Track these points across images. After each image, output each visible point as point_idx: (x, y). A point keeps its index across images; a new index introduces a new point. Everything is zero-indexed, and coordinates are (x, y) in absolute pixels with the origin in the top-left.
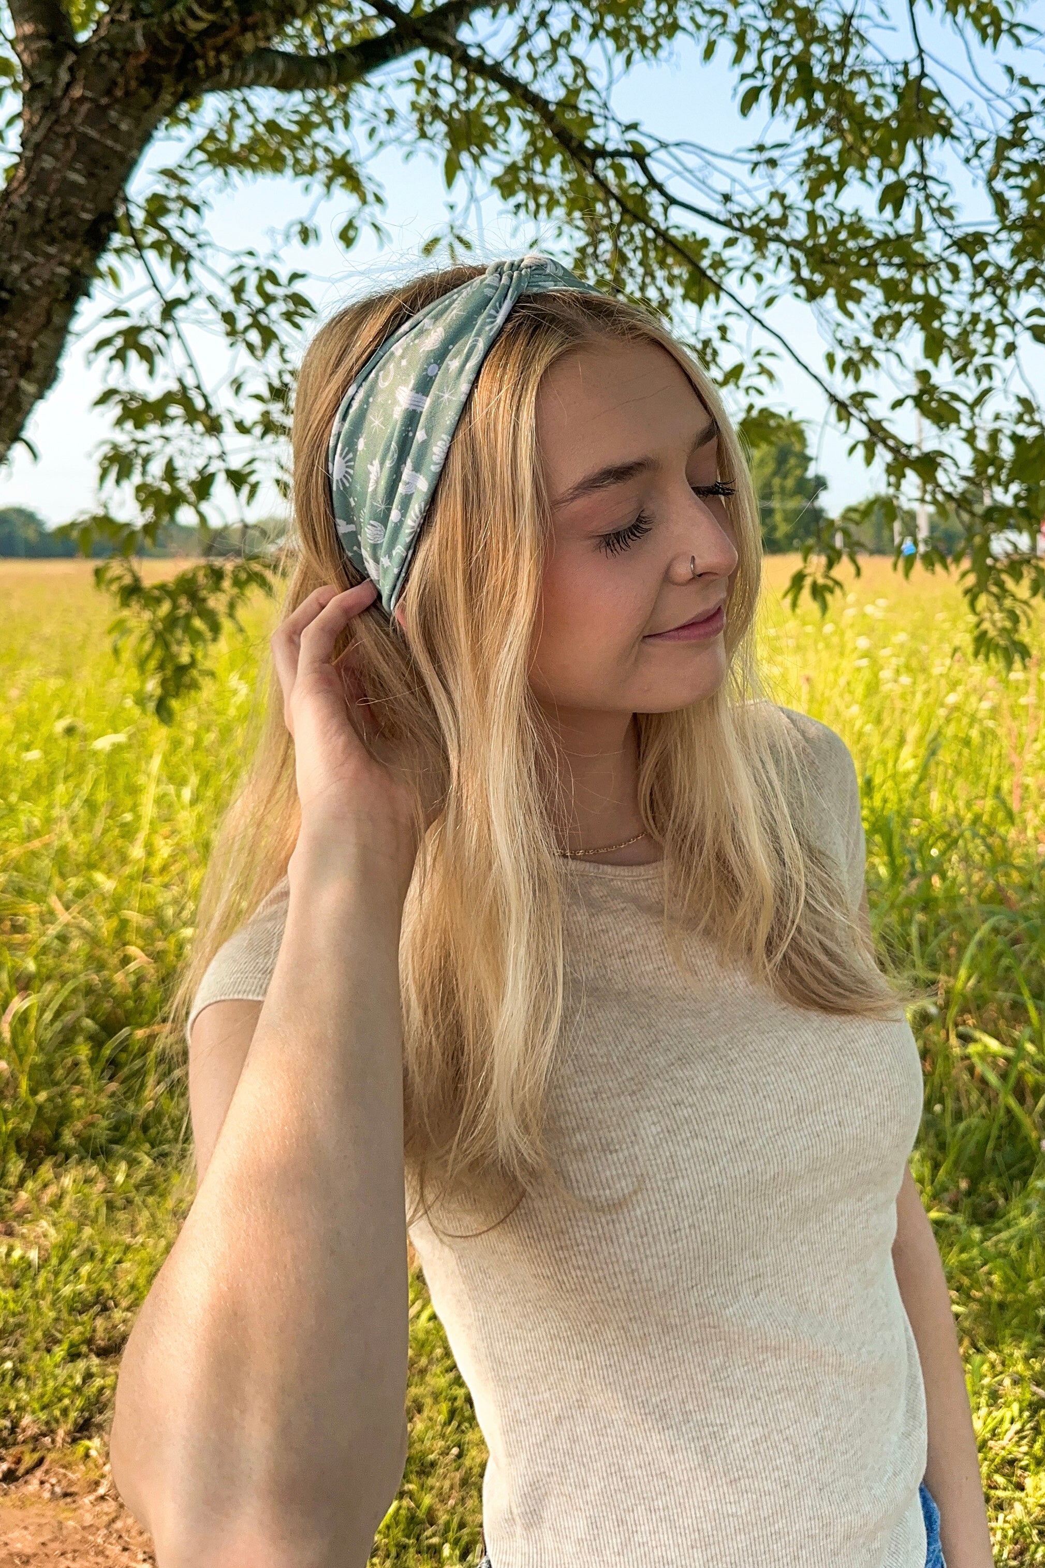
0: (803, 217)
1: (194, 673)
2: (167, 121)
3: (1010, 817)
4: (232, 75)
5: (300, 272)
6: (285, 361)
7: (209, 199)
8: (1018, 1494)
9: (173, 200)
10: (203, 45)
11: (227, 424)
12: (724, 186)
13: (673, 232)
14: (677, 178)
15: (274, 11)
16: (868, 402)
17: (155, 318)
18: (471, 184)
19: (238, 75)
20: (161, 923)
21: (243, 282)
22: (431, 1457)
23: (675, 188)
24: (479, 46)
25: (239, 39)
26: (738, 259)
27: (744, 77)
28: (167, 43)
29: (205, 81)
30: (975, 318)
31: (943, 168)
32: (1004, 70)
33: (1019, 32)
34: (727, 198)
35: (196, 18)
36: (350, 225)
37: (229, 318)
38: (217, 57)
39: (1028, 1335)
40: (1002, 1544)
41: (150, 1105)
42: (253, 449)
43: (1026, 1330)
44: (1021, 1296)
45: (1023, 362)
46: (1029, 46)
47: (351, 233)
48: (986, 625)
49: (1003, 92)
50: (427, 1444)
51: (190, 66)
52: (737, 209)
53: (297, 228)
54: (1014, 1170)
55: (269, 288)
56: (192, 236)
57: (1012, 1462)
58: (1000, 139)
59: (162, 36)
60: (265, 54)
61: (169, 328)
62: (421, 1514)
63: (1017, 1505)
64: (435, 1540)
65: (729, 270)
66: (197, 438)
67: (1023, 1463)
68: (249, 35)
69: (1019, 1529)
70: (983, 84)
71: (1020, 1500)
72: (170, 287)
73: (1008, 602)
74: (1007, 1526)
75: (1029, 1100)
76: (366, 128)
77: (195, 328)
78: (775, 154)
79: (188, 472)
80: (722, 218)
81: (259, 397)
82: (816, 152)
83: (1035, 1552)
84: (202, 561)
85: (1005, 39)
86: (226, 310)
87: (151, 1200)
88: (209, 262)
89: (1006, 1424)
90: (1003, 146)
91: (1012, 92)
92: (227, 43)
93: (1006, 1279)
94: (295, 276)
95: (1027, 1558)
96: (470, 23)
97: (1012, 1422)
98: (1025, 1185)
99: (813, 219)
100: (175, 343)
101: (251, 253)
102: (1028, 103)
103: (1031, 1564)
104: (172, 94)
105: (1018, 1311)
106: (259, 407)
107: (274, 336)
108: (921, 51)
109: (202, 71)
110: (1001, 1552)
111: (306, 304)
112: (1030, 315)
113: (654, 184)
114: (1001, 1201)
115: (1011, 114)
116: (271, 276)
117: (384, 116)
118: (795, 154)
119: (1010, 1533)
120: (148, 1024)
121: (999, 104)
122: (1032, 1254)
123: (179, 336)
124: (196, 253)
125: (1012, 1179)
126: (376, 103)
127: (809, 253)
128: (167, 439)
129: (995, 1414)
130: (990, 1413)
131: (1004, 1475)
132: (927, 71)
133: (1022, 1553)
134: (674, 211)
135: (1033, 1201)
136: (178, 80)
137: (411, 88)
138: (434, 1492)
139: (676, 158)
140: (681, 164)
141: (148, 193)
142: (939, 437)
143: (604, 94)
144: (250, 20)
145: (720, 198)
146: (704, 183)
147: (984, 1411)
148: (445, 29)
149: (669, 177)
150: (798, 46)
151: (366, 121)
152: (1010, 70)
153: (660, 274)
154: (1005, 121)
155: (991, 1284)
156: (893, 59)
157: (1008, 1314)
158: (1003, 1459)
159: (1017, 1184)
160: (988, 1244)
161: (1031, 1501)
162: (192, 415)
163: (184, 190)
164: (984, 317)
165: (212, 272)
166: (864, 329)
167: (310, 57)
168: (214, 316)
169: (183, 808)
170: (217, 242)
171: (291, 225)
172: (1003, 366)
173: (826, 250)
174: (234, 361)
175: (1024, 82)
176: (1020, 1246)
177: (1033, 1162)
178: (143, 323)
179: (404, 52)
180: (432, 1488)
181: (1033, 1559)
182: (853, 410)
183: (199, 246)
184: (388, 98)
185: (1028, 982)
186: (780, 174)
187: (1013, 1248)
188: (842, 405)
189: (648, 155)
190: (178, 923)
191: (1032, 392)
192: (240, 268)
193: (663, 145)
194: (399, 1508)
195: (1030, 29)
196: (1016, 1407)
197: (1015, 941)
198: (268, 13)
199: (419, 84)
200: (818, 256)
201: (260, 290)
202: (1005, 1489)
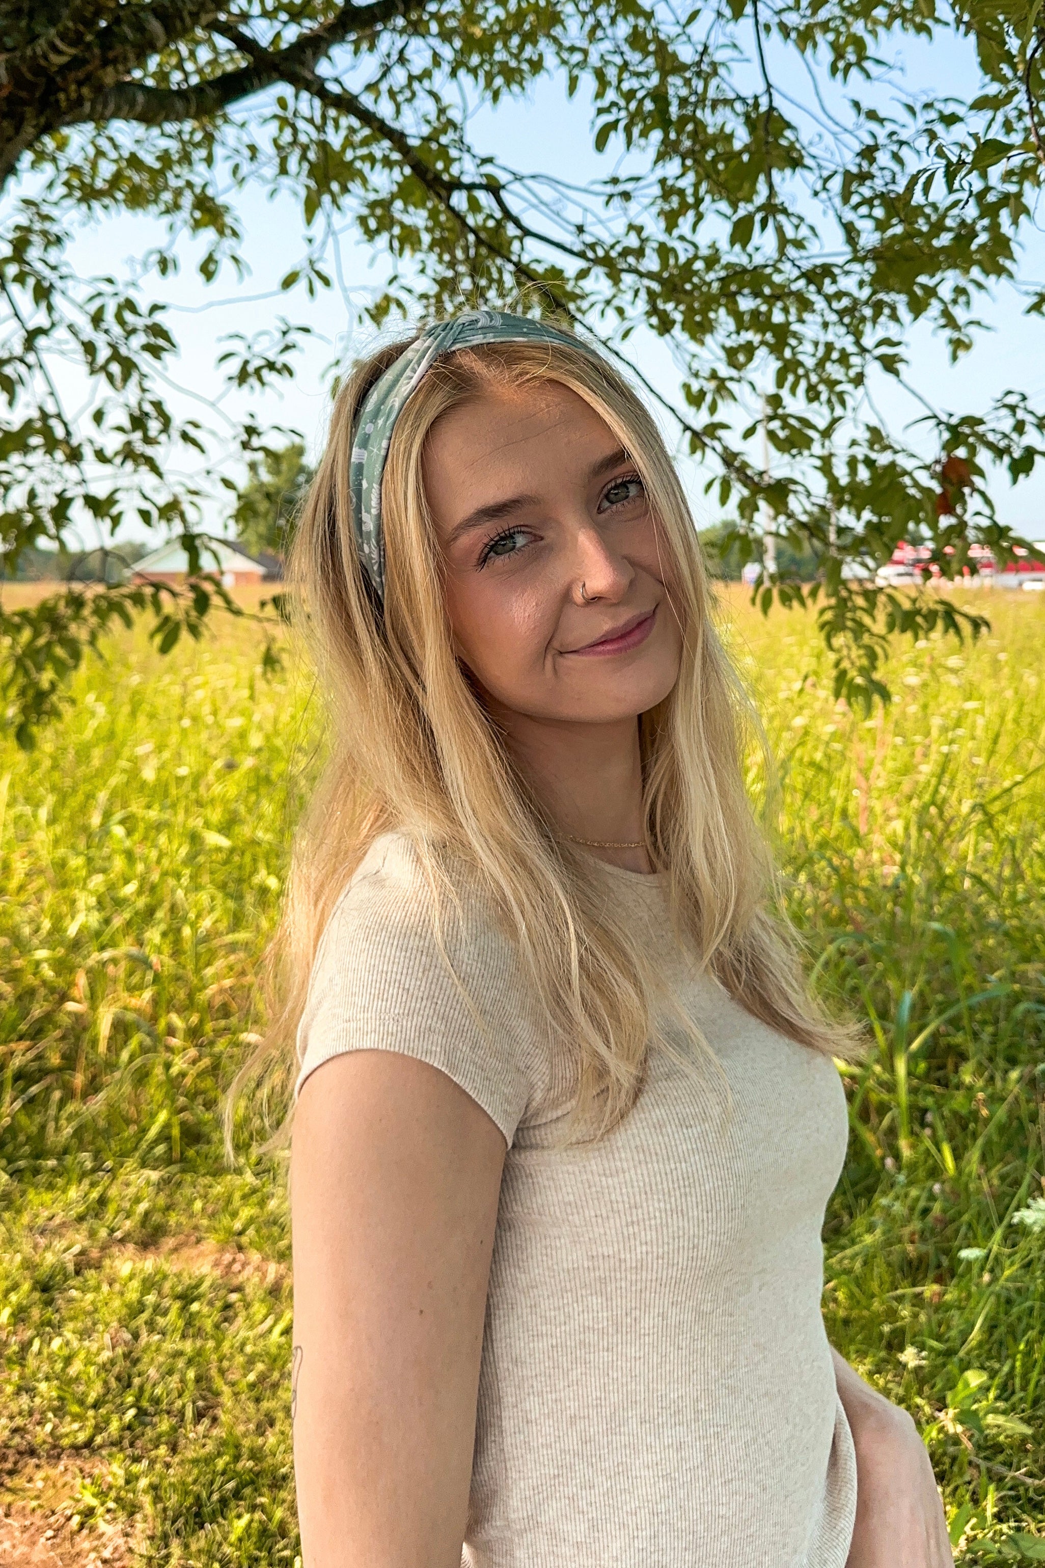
0: (657, 248)
1: (54, 698)
2: (28, 155)
3: (857, 838)
4: (93, 108)
5: (160, 303)
6: (144, 390)
7: (72, 232)
9: (38, 233)
10: (64, 79)
11: (88, 452)
12: (577, 218)
13: (533, 266)
14: (533, 211)
15: (134, 46)
16: (721, 433)
17: (18, 350)
18: (328, 218)
19: (99, 108)
20: (19, 942)
21: (101, 309)
22: (283, 1470)
23: (530, 220)
24: (337, 80)
25: (100, 73)
26: (598, 293)
27: (600, 111)
28: (29, 76)
30: (830, 347)
32: (850, 104)
33: (867, 65)
34: (580, 229)
35: (59, 52)
36: (210, 259)
37: (89, 348)
38: (78, 90)
39: (873, 1350)
41: (6, 1121)
42: (115, 476)
43: (870, 1346)
44: (865, 1313)
45: (871, 391)
46: (877, 79)
47: (212, 267)
48: (845, 664)
49: (850, 127)
50: (279, 1457)
51: (52, 99)
52: (589, 239)
53: (155, 258)
54: (859, 1188)
55: (128, 316)
56: (54, 268)
58: (847, 173)
59: (24, 69)
60: (126, 88)
61: (31, 358)
62: (273, 1527)
64: (287, 1553)
66: (57, 467)
68: (110, 69)
70: (830, 118)
72: (32, 317)
73: (866, 639)
75: (874, 1119)
76: (230, 165)
78: (628, 187)
79: (47, 500)
80: (577, 248)
81: (120, 429)
82: (670, 184)
84: (63, 589)
85: (854, 73)
86: (86, 339)
88: (71, 293)
90: (850, 179)
91: (859, 126)
92: (89, 77)
93: (851, 1296)
94: (155, 308)
96: (329, 58)
98: (869, 1203)
99: (665, 250)
100: (37, 372)
101: (110, 281)
102: (874, 136)
104: (34, 127)
105: (863, 1328)
106: (120, 438)
107: (135, 366)
108: (769, 86)
109: (63, 104)
111: (166, 336)
112: (880, 344)
113: (508, 215)
114: (846, 1218)
115: (858, 148)
116: (129, 305)
117: (247, 153)
118: (649, 186)
121: (846, 137)
122: (876, 1271)
123: (41, 366)
124: (59, 284)
125: (857, 1196)
126: (239, 139)
127: (664, 284)
128: (30, 468)
132: (775, 104)
134: (529, 241)
135: (877, 1218)
136: (40, 112)
137: (274, 125)
138: (286, 1505)
139: (530, 190)
140: (536, 196)
141: (13, 224)
142: (791, 465)
143: (460, 127)
144: (111, 55)
145: (573, 229)
146: (558, 214)
148: (303, 63)
149: (524, 211)
150: (655, 79)
151: (228, 158)
152: (856, 105)
154: (853, 155)
155: (835, 1300)
156: (743, 94)
157: (853, 1330)
159: (863, 1202)
160: (833, 1260)
162: (51, 445)
163: (47, 225)
164: (837, 346)
165: (72, 301)
166: (719, 359)
167: (170, 91)
168: (74, 345)
169: (40, 828)
170: (78, 274)
171: (151, 253)
172: (854, 395)
173: (678, 282)
174: (94, 390)
175: (872, 115)
176: (865, 1263)
177: (878, 1181)
178: (5, 355)
179: (263, 86)
180: (284, 1501)
182: (707, 440)
183: (61, 278)
184: (250, 134)
185: (875, 1004)
186: (633, 207)
187: (858, 1265)
188: (695, 434)
189: (503, 187)
191: (881, 421)
192: (99, 295)
193: (518, 178)
194: (251, 1521)
195: (878, 62)
197: (861, 961)
198: (128, 48)
199: (281, 120)
200: (672, 287)
201: (119, 319)
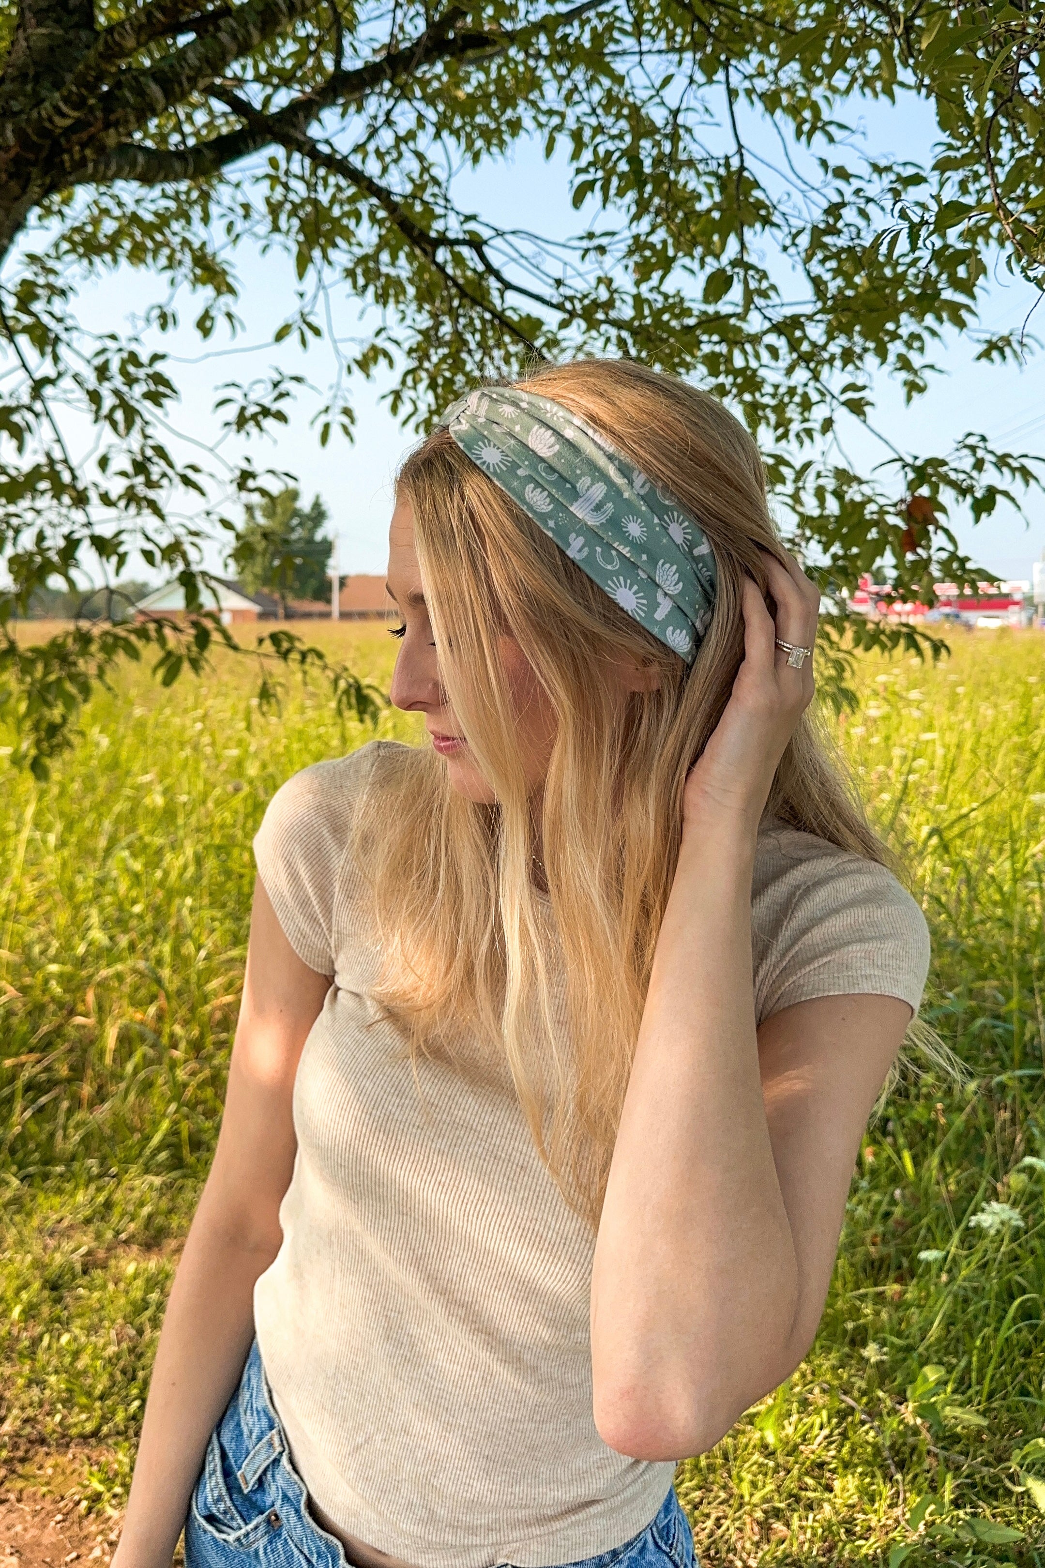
0: (630, 300)
1: (65, 730)
2: (36, 211)
4: (95, 168)
5: (160, 353)
6: (146, 437)
7: (75, 285)
8: (827, 1495)
9: (42, 287)
10: (69, 140)
11: (93, 496)
12: (557, 270)
13: (509, 313)
15: (134, 109)
17: (26, 399)
18: (319, 272)
19: (102, 168)
20: (28, 961)
21: (106, 363)
24: (327, 142)
25: (102, 134)
26: (571, 339)
27: (579, 171)
28: (35, 138)
29: (70, 173)
30: (792, 391)
31: (762, 257)
32: (818, 162)
33: (832, 129)
34: (559, 283)
35: (63, 115)
36: (207, 315)
37: (95, 397)
38: (82, 150)
39: (835, 1347)
40: (811, 1542)
41: (17, 1129)
42: (119, 519)
43: (835, 1342)
45: (840, 436)
46: (841, 142)
47: (208, 323)
49: (817, 185)
51: (57, 160)
52: (569, 292)
53: (156, 313)
55: (131, 369)
56: (60, 320)
57: (821, 1465)
58: (815, 228)
59: (30, 132)
60: (127, 150)
61: (38, 406)
63: (827, 1506)
65: (563, 351)
66: (64, 511)
67: (832, 1466)
68: (112, 131)
69: (828, 1527)
70: (799, 177)
71: (829, 1500)
72: (38, 368)
73: (833, 653)
74: (816, 1525)
76: (224, 222)
77: (63, 405)
78: (604, 241)
79: (55, 542)
80: (554, 301)
81: (124, 474)
82: (643, 238)
83: (843, 1548)
84: (71, 626)
85: (818, 136)
86: (91, 389)
87: (17, 1218)
88: (75, 345)
89: (816, 1430)
90: (817, 233)
91: (826, 184)
92: (92, 138)
94: (156, 357)
95: (835, 1555)
96: (320, 121)
97: (821, 1428)
99: (639, 301)
100: (44, 420)
101: (113, 337)
102: (841, 193)
103: (839, 1561)
104: (41, 186)
106: (124, 483)
107: (138, 413)
108: (740, 147)
109: (67, 164)
110: (810, 1549)
111: (167, 383)
112: (844, 391)
113: (490, 270)
115: (825, 205)
116: (133, 358)
117: (240, 211)
118: (622, 241)
119: (820, 1531)
120: (17, 1055)
121: (813, 194)
123: (48, 414)
124: (64, 336)
126: (233, 199)
127: (634, 333)
128: (38, 512)
129: (805, 1420)
130: (801, 1420)
131: (813, 1477)
132: (746, 165)
133: (830, 1550)
134: (510, 295)
136: (46, 173)
137: (266, 183)
139: (511, 245)
140: (517, 250)
141: (18, 280)
143: (444, 185)
144: (112, 117)
145: (551, 282)
146: (537, 267)
147: (795, 1418)
148: (294, 126)
149: (505, 264)
150: (628, 141)
151: (223, 216)
152: (824, 163)
153: (497, 353)
154: (820, 211)
156: (715, 154)
158: (813, 1462)
161: (838, 1501)
162: (58, 489)
163: (52, 279)
164: (800, 391)
165: (78, 353)
167: (169, 152)
168: (79, 395)
169: (48, 852)
170: (82, 326)
171: (153, 308)
173: (651, 330)
174: (99, 437)
175: (839, 172)
178: (13, 403)
179: (257, 147)
181: (841, 1555)
183: (67, 329)
184: (244, 194)
186: (608, 260)
189: (485, 242)
190: (43, 959)
191: (849, 464)
192: (104, 351)
193: (500, 234)
195: (841, 126)
196: (824, 1413)
198: (129, 110)
199: (274, 180)
200: (644, 334)
201: (123, 372)
202: (815, 1490)
